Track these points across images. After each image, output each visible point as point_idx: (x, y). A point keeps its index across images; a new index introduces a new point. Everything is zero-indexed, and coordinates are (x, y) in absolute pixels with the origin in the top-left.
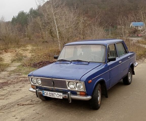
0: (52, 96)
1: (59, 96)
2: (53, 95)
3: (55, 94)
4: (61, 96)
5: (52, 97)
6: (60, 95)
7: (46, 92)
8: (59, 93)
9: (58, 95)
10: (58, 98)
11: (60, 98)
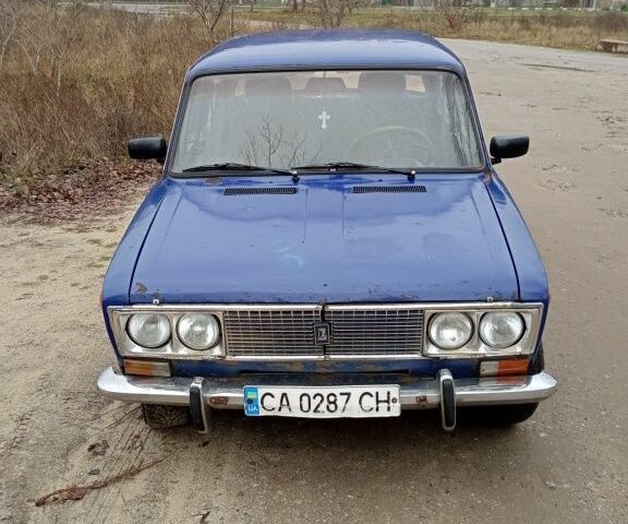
0: (323, 407)
1: (378, 401)
2: (334, 402)
3: (349, 394)
4: (388, 401)
5: (328, 415)
6: (383, 397)
7: (277, 391)
8: (372, 389)
9: (369, 402)
10: (374, 414)
11: (383, 413)
